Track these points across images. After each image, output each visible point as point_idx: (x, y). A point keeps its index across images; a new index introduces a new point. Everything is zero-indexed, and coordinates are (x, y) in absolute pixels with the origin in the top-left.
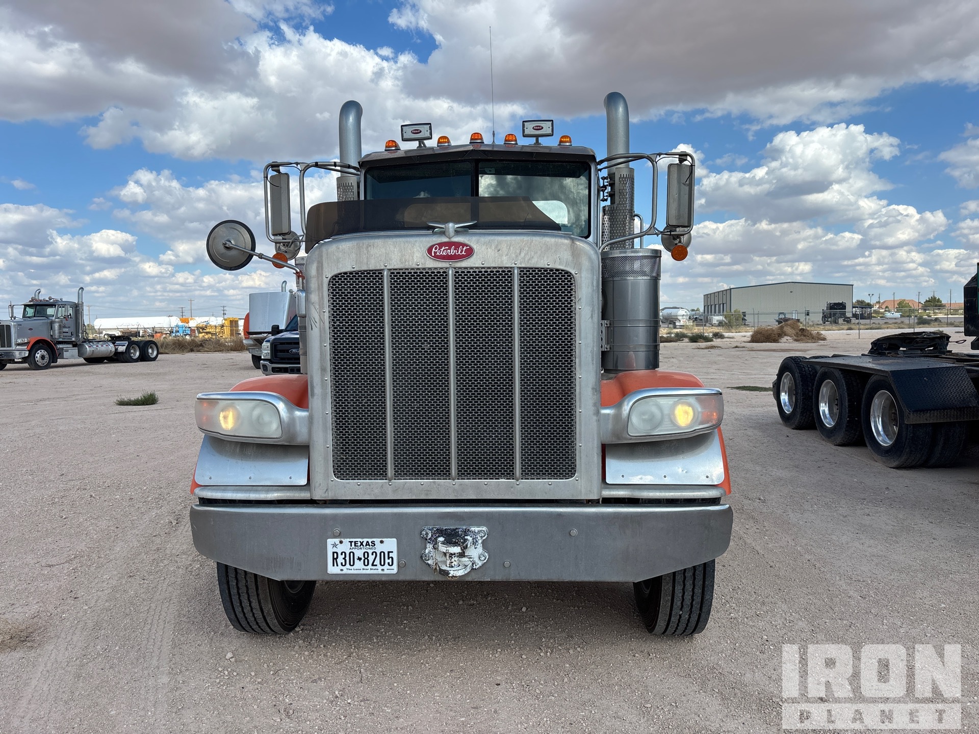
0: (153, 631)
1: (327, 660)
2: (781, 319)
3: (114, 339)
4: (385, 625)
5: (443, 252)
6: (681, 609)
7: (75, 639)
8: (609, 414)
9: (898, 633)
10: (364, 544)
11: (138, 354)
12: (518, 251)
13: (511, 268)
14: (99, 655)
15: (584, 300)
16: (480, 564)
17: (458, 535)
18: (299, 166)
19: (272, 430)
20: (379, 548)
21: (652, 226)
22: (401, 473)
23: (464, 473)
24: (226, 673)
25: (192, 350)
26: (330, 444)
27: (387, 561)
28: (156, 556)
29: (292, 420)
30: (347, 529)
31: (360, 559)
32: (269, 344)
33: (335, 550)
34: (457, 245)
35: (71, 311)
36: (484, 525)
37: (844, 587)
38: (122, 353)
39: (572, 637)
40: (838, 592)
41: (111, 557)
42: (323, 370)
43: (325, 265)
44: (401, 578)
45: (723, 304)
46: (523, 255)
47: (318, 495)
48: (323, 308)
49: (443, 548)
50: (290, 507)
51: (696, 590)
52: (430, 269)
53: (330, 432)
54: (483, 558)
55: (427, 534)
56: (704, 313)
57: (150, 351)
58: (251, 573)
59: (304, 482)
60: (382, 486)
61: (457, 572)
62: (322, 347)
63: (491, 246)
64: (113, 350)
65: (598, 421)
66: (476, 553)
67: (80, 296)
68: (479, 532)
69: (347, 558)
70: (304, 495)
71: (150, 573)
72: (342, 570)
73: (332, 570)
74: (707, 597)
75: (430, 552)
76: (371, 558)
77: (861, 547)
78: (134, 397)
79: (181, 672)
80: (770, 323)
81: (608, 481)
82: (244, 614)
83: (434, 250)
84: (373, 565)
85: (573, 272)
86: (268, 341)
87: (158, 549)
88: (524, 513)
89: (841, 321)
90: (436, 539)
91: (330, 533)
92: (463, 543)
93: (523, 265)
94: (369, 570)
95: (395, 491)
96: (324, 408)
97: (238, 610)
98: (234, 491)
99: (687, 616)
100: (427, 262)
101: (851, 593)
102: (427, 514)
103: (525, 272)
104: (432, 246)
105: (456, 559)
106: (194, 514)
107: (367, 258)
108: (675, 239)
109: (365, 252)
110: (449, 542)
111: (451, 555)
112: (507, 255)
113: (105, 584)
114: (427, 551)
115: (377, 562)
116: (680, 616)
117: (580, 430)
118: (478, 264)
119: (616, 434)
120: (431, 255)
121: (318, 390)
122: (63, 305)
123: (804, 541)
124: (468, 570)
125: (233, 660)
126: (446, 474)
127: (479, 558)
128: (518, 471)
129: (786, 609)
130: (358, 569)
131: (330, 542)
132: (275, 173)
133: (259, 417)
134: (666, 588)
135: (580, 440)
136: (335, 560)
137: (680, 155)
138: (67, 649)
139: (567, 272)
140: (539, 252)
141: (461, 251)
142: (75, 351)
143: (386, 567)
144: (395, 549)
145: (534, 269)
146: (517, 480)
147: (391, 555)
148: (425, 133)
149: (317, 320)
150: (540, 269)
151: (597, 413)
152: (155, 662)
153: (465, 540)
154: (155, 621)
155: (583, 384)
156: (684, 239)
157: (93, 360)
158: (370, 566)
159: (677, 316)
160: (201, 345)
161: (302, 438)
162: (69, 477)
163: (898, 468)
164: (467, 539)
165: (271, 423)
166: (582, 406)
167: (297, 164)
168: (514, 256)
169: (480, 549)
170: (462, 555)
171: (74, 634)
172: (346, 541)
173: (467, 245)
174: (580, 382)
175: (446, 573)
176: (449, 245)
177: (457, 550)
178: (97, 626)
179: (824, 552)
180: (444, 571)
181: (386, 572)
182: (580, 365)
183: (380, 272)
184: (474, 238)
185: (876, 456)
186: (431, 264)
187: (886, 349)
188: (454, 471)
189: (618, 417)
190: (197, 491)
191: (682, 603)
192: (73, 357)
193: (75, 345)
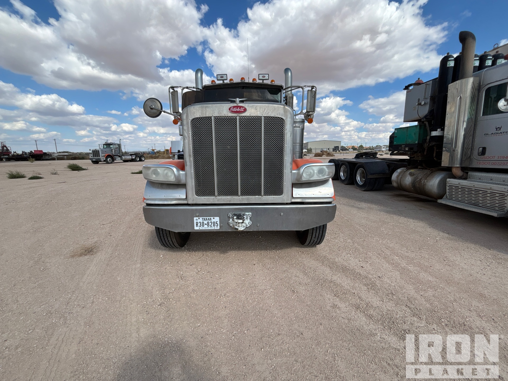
0: (136, 247)
1: (195, 257)
2: (322, 150)
3: (131, 155)
4: (215, 243)
5: (235, 110)
6: (315, 238)
7: (108, 250)
8: (295, 173)
9: (379, 242)
10: (207, 219)
11: (138, 159)
12: (264, 110)
13: (261, 116)
14: (116, 256)
15: (288, 129)
16: (249, 225)
17: (241, 216)
18: (181, 88)
19: (172, 179)
20: (213, 220)
21: (302, 112)
22: (220, 194)
23: (243, 194)
24: (160, 263)
25: (155, 158)
26: (194, 184)
27: (216, 225)
28: (139, 221)
29: (179, 174)
30: (202, 214)
31: (206, 224)
32: (177, 156)
33: (197, 221)
34: (240, 107)
35: (117, 146)
36: (250, 212)
37: (359, 228)
38: (134, 159)
39: (277, 247)
40: (357, 230)
41: (124, 221)
42: (190, 156)
43: (189, 115)
44: (221, 231)
46: (265, 111)
47: (190, 202)
48: (189, 132)
49: (236, 221)
50: (180, 206)
51: (320, 232)
52: (230, 116)
53: (193, 180)
54: (250, 224)
55: (230, 215)
57: (142, 158)
58: (167, 230)
59: (185, 197)
60: (213, 199)
61: (241, 228)
62: (189, 147)
63: (253, 108)
64: (131, 158)
65: (291, 175)
66: (248, 222)
67: (120, 142)
68: (249, 214)
69: (201, 224)
70: (185, 202)
71: (136, 227)
72: (200, 228)
73: (196, 228)
74: (324, 234)
75: (231, 222)
76: (210, 224)
77: (360, 215)
78: (136, 172)
79: (144, 262)
80: (319, 151)
81: (294, 196)
82: (166, 242)
83: (231, 109)
84: (211, 226)
85: (284, 118)
86: (177, 155)
87: (140, 219)
88: (264, 208)
89: (338, 151)
90: (233, 217)
91: (195, 215)
92: (243, 219)
93: (265, 116)
94: (209, 228)
95: (218, 201)
96: (191, 171)
97: (164, 241)
98: (158, 201)
99: (316, 240)
100: (229, 114)
101: (361, 230)
102: (230, 208)
103: (267, 118)
104: (231, 107)
105: (241, 224)
106: (144, 209)
107: (206, 112)
108: (308, 116)
109: (205, 109)
110: (238, 218)
111: (239, 223)
112: (259, 111)
113: (121, 231)
114: (230, 221)
115: (212, 225)
116: (314, 240)
117: (285, 178)
118: (248, 115)
119: (297, 180)
120: (230, 111)
121: (188, 163)
122: (115, 144)
123: (343, 213)
124: (245, 228)
125: (163, 258)
126: (236, 194)
127: (249, 223)
128: (263, 193)
129: (343, 236)
130: (206, 228)
131: (195, 218)
132: (173, 91)
133: (167, 174)
134: (310, 232)
135: (285, 182)
136: (197, 225)
137: (312, 87)
138: (105, 254)
139: (282, 119)
140: (272, 110)
141: (242, 110)
142: (120, 158)
143: (216, 227)
144: (218, 221)
145: (269, 117)
146: (262, 196)
147: (217, 223)
148: (225, 78)
149: (187, 137)
150: (272, 117)
151: (291, 172)
152: (135, 259)
153: (244, 218)
154: (137, 244)
155: (287, 161)
156: (312, 116)
157: (125, 161)
158: (210, 227)
160: (158, 157)
161: (183, 182)
162: (114, 195)
163: (364, 191)
164: (244, 217)
165: (171, 176)
166: (286, 170)
167: (180, 87)
168: (262, 112)
169: (249, 220)
170: (243, 223)
171: (108, 249)
172: (201, 218)
173: (244, 107)
174: (286, 161)
175: (237, 229)
176: (237, 107)
177: (241, 221)
178: (117, 245)
179: (350, 216)
180: (236, 228)
181: (216, 229)
182: (286, 155)
183: (211, 117)
184: (247, 105)
185: (357, 187)
186: (230, 114)
187: (360, 156)
188: (239, 193)
189: (298, 174)
190: (145, 201)
191: (315, 236)
192: (119, 160)
193: (119, 156)
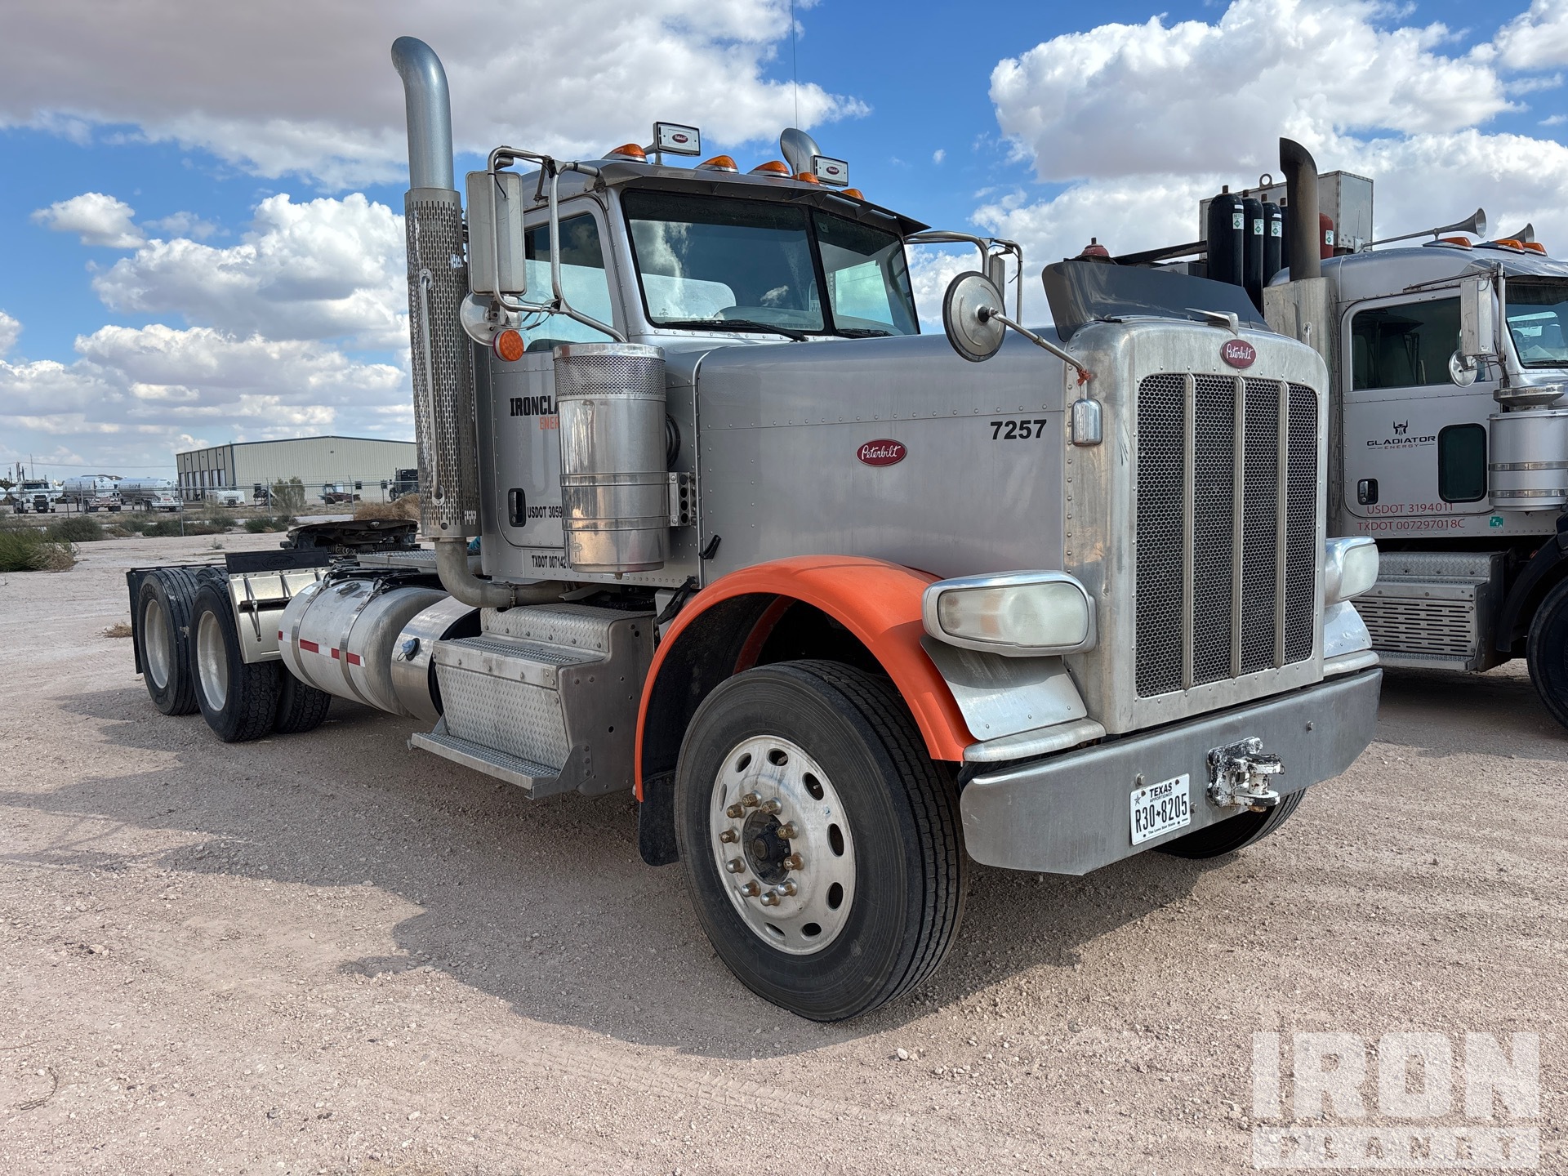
2: (330, 494)
5: (1234, 353)
10: (1163, 790)
12: (1284, 360)
13: (1279, 382)
15: (1322, 429)
17: (1242, 754)
19: (1079, 631)
20: (1175, 792)
22: (1200, 674)
26: (1134, 644)
27: (1181, 808)
31: (1159, 813)
33: (1138, 807)
34: (1245, 346)
36: (1254, 735)
42: (1131, 527)
43: (1138, 362)
45: (219, 471)
46: (1287, 365)
48: (1133, 430)
53: (1134, 626)
55: (1218, 758)
56: (180, 485)
60: (1179, 700)
62: (1131, 492)
63: (1266, 351)
68: (1256, 744)
69: (1149, 817)
72: (1145, 835)
73: (1135, 838)
75: (1221, 784)
76: (1168, 809)
83: (1228, 350)
84: (1170, 819)
91: (1133, 782)
93: (1288, 380)
94: (1167, 828)
95: (1190, 704)
96: (1131, 588)
100: (1222, 367)
104: (1226, 344)
107: (1173, 356)
109: (1171, 346)
112: (1277, 364)
114: (1217, 783)
115: (1173, 813)
117: (1317, 595)
118: (1258, 375)
120: (1226, 357)
121: (1126, 560)
126: (1227, 670)
128: (1282, 655)
130: (1158, 829)
131: (1133, 796)
135: (1317, 607)
136: (1138, 822)
140: (1297, 363)
141: (1247, 356)
143: (1181, 817)
144: (1189, 790)
145: (1295, 386)
146: (1278, 668)
147: (1184, 799)
148: (692, 143)
149: (1128, 449)
150: (1298, 387)
158: (1167, 822)
159: (151, 490)
166: (1319, 564)
168: (1281, 365)
172: (1147, 790)
173: (1251, 347)
174: (1318, 534)
176: (1239, 344)
181: (1180, 826)
183: (1182, 377)
186: (1225, 369)
